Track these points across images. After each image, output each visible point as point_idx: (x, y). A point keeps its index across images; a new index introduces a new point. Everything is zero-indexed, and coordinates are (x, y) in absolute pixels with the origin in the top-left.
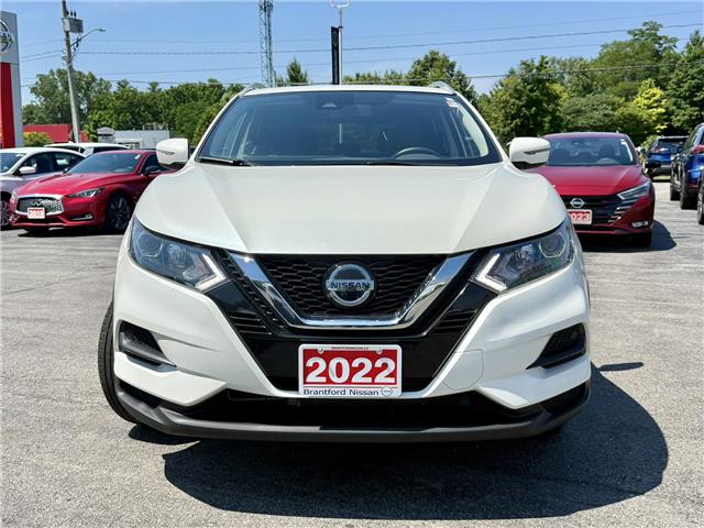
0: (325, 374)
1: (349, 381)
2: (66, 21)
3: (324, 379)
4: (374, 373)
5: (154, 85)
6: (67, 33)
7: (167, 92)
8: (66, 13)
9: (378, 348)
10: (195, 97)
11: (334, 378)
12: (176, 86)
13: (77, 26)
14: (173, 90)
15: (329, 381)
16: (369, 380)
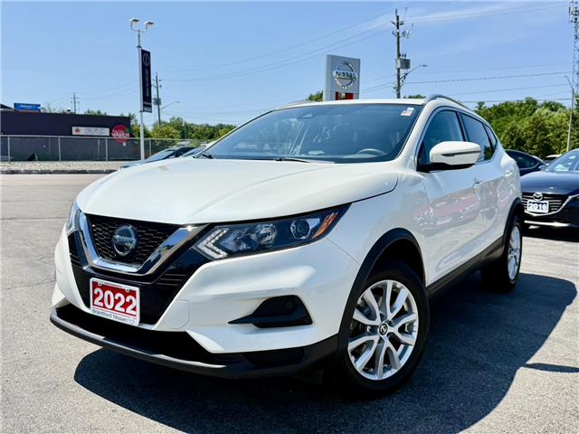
0: (102, 301)
1: (113, 309)
2: (399, 62)
3: (102, 304)
4: (126, 305)
5: (481, 104)
6: (399, 70)
7: (490, 109)
8: (399, 55)
9: (127, 288)
10: (512, 112)
11: (107, 305)
12: (497, 104)
13: (406, 64)
14: (495, 107)
15: (104, 307)
16: (123, 310)
